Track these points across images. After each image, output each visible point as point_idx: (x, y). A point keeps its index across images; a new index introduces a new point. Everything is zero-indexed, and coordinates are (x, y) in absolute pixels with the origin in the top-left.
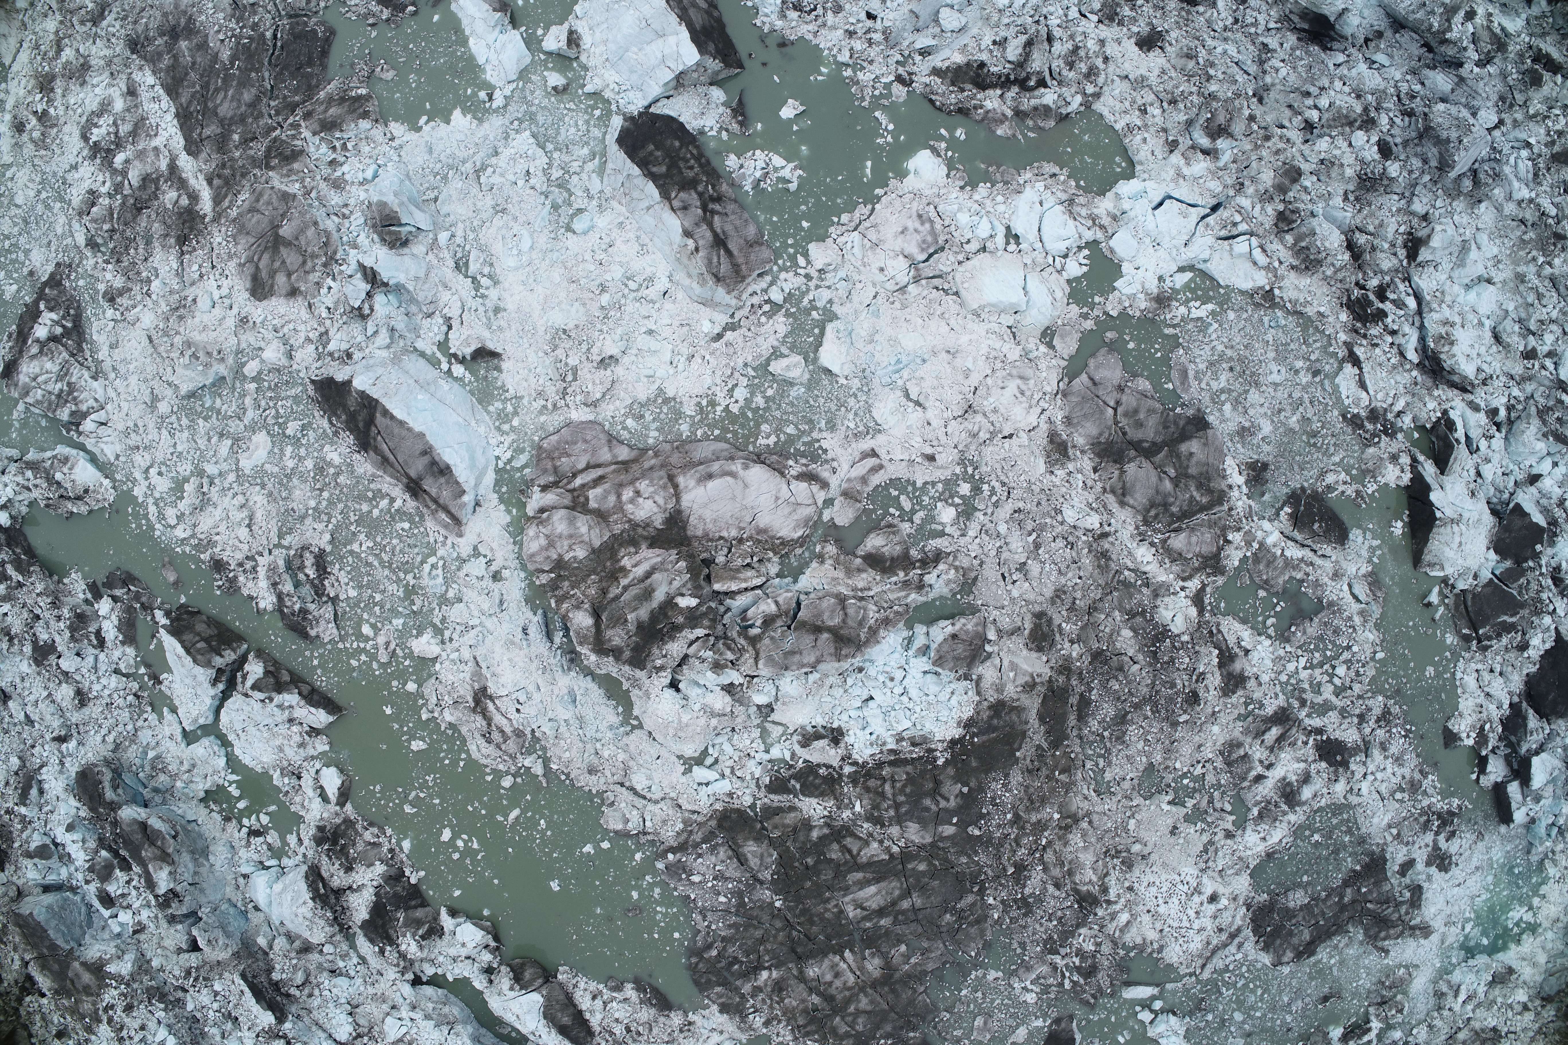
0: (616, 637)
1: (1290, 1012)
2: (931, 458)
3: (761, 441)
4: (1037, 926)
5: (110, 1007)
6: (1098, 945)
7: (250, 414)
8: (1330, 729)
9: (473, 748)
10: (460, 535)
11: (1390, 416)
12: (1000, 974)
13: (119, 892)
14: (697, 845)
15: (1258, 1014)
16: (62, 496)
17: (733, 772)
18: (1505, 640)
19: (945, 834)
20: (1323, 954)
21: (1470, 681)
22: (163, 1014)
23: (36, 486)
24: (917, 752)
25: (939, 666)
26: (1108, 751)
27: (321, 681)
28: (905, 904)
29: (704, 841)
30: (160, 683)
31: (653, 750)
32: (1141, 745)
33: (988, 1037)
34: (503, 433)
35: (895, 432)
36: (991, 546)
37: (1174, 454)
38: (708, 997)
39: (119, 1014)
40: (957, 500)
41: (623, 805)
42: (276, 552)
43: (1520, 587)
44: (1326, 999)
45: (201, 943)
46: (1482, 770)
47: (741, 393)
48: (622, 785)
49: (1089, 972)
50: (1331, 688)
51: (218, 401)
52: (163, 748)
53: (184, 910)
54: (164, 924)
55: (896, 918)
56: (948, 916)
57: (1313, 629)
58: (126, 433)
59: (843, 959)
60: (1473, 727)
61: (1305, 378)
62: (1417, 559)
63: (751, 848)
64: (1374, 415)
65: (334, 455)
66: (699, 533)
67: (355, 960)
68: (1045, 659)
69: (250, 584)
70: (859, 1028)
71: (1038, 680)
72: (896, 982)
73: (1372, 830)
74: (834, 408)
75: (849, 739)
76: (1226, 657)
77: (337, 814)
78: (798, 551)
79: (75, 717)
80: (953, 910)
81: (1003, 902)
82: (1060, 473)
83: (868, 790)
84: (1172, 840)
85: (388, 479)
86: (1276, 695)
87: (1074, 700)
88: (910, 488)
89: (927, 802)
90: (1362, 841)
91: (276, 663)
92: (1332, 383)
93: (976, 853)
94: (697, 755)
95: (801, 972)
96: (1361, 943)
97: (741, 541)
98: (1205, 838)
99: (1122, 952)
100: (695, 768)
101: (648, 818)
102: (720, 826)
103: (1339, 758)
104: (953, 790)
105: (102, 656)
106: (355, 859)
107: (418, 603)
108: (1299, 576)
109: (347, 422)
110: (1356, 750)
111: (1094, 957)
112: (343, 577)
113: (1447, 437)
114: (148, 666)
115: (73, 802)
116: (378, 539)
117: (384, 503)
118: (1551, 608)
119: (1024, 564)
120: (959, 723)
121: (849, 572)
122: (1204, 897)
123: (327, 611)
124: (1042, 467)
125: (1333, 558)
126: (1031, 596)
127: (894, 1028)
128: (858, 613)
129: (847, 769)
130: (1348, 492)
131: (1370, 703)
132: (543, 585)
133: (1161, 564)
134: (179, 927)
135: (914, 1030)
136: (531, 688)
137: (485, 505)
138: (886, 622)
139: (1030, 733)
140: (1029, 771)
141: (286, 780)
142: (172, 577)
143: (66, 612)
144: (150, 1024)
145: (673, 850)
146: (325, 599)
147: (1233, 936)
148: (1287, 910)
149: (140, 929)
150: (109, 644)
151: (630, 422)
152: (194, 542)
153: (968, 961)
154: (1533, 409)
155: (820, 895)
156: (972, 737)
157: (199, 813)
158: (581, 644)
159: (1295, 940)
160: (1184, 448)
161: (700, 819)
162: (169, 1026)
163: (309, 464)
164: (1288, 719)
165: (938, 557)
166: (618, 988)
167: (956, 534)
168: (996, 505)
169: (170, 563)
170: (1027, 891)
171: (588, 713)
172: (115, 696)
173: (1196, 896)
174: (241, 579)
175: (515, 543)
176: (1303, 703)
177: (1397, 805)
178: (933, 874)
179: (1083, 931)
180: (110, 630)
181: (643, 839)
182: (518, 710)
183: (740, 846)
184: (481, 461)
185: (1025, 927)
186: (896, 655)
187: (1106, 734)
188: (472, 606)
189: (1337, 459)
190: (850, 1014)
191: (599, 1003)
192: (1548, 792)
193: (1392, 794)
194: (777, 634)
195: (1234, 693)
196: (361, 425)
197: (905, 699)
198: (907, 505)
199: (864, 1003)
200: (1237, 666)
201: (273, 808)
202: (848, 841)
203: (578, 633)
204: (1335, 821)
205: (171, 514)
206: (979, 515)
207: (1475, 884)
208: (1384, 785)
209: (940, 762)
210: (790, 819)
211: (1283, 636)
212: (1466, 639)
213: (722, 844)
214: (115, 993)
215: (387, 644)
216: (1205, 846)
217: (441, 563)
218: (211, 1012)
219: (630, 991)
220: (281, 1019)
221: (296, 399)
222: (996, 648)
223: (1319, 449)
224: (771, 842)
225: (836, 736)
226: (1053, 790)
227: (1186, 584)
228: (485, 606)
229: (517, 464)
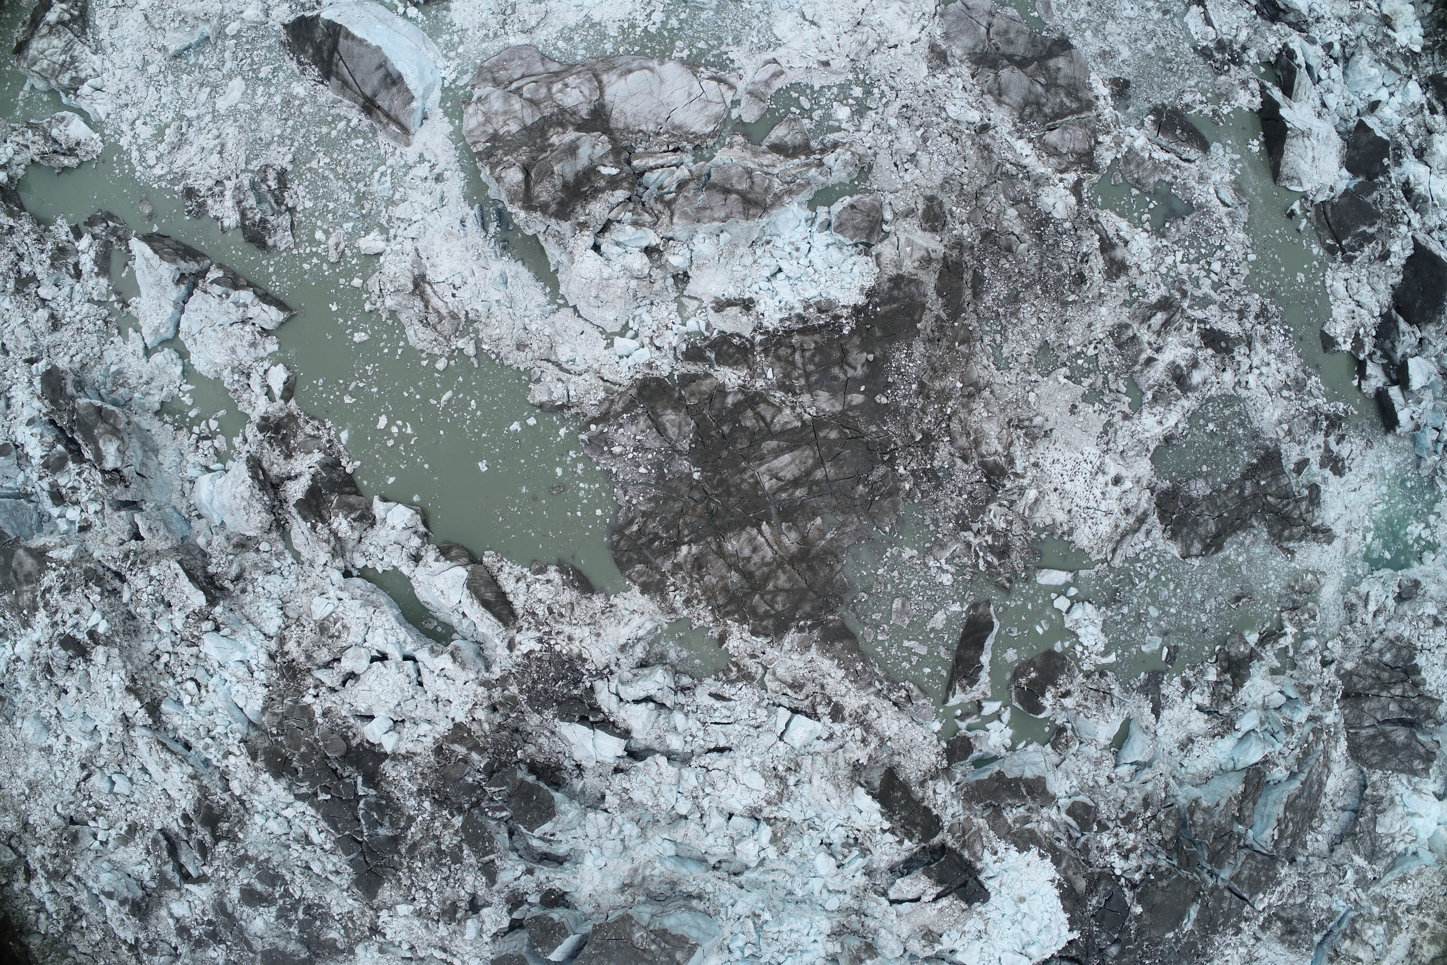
0: (544, 192)
1: (1204, 611)
2: (826, 64)
3: (675, 54)
4: (948, 501)
5: (49, 590)
6: (1010, 523)
7: (229, 65)
8: (1212, 320)
9: (410, 332)
10: (408, 145)
11: (1236, 47)
12: (915, 552)
13: (70, 485)
14: (618, 415)
15: (1173, 611)
16: (55, 152)
17: (652, 343)
18: (1367, 250)
19: (854, 403)
20: (1230, 550)
21: (1339, 287)
22: (98, 598)
23: (34, 143)
24: (824, 318)
25: (841, 232)
26: (1004, 328)
27: (275, 286)
28: (819, 474)
29: (625, 410)
30: (128, 306)
31: (578, 325)
32: (1034, 321)
33: (907, 622)
34: (449, 59)
35: (793, 45)
36: (884, 140)
37: (1043, 67)
38: (629, 577)
39: (55, 598)
40: (851, 101)
41: (549, 378)
42: (242, 176)
43: (1375, 202)
44: (1238, 599)
45: (143, 533)
46: (1363, 375)
47: (658, 17)
48: (548, 361)
49: (1003, 552)
50: (1208, 282)
51: (201, 58)
52: (125, 365)
53: (128, 497)
54: (108, 510)
55: (810, 489)
56: (861, 487)
57: (1186, 227)
58: (118, 95)
59: (760, 532)
60: (1349, 333)
61: (1156, 16)
62: (1275, 173)
63: (669, 417)
64: (1221, 45)
65: (299, 89)
66: (621, 126)
67: (290, 560)
68: (938, 238)
69: (217, 206)
70: (779, 607)
71: (933, 255)
72: (814, 558)
73: (1264, 425)
74: (739, 27)
75: (760, 308)
76: (1106, 246)
77: (281, 409)
78: (710, 142)
79: (46, 340)
80: (865, 482)
81: (913, 472)
82: (942, 77)
83: (779, 358)
84: (1072, 418)
85: (346, 102)
86: (1158, 286)
87: (968, 276)
88: (808, 91)
89: (836, 371)
90: (1255, 435)
91: (234, 273)
92: (1181, 21)
93: (885, 423)
94: (617, 329)
95: (720, 546)
96: (1266, 542)
97: (658, 134)
98: (1104, 417)
99: (1033, 534)
100: (617, 340)
101: (571, 388)
102: (639, 394)
103: (1223, 344)
104: (859, 358)
105: (77, 287)
106: (294, 449)
107: (367, 206)
108: (1168, 178)
109: (313, 56)
110: (1238, 340)
111: (1006, 536)
112: (301, 191)
113: (1289, 64)
114: (118, 293)
115: (37, 404)
116: (335, 156)
117: (342, 125)
118: (1406, 219)
119: (913, 155)
120: (862, 289)
121: (755, 154)
122: (1109, 478)
123: (285, 220)
124: (925, 71)
125: (1198, 162)
126: (923, 182)
127: (813, 608)
128: (763, 181)
129: (759, 338)
130: (1206, 111)
131: (1248, 299)
132: (479, 153)
133: (1039, 157)
134: (123, 513)
135: (832, 612)
136: (467, 273)
137: (431, 119)
138: (790, 192)
139: (928, 305)
140: (930, 341)
141: (236, 377)
142: (147, 210)
143: (49, 246)
144: (84, 608)
145: (595, 421)
146: (283, 208)
147: (1141, 520)
148: (1191, 499)
149: (84, 528)
150: (85, 276)
151: (561, 44)
152: (168, 177)
153: (883, 538)
154: (1364, 43)
155: (737, 465)
156: (875, 307)
157: (154, 426)
158: (512, 202)
159: (1201, 530)
160: (1051, 63)
161: (621, 389)
162: (104, 615)
163: (278, 99)
164: (1171, 306)
165: (835, 145)
166: (542, 570)
167: (852, 129)
168: (886, 105)
169: (147, 199)
170: (936, 463)
171: (519, 295)
172: (86, 322)
173: (1100, 476)
174: (210, 202)
175: (456, 149)
176: (1184, 294)
177: (1285, 403)
178: (844, 441)
179: (993, 507)
180: (87, 262)
181: (567, 414)
182: (454, 295)
183: (659, 416)
184: (429, 79)
185: (936, 502)
186: (800, 229)
187: (1001, 310)
188: (416, 205)
189: (1193, 83)
190: (770, 592)
191: (522, 585)
192: (1428, 395)
193: (1280, 390)
194: (690, 194)
195: (1118, 277)
196: (325, 55)
197: (811, 270)
198: (806, 105)
199: (782, 580)
200: (1119, 253)
201: (222, 413)
202: (762, 407)
203: (509, 191)
204: (1227, 412)
205: (151, 156)
206: (872, 113)
207: (1370, 491)
208: (1270, 380)
209: (845, 332)
210: (706, 386)
211: (1159, 232)
212: (1331, 250)
213: (642, 414)
214: (53, 575)
215: (337, 245)
216: (1104, 426)
217: (390, 171)
218: (145, 595)
219: (553, 573)
220: (212, 602)
221: (270, 49)
222: (893, 228)
223: (1175, 74)
224: (690, 411)
225: (747, 305)
226: (954, 360)
227: (1064, 176)
228: (428, 203)
229: (461, 83)
